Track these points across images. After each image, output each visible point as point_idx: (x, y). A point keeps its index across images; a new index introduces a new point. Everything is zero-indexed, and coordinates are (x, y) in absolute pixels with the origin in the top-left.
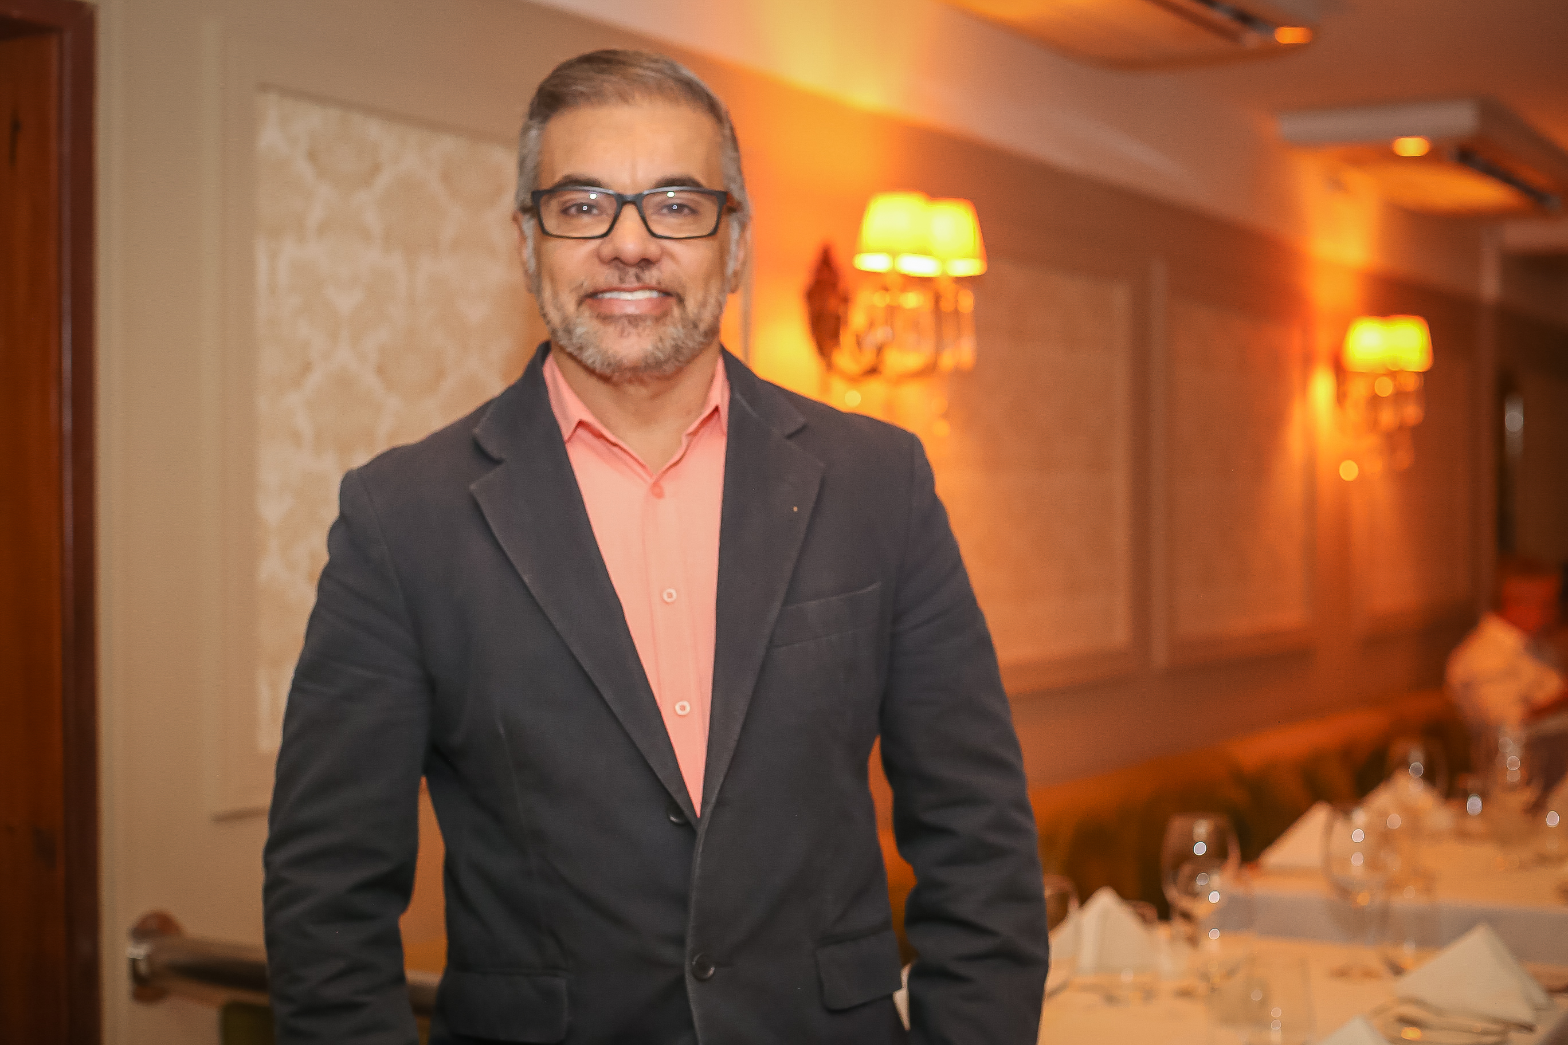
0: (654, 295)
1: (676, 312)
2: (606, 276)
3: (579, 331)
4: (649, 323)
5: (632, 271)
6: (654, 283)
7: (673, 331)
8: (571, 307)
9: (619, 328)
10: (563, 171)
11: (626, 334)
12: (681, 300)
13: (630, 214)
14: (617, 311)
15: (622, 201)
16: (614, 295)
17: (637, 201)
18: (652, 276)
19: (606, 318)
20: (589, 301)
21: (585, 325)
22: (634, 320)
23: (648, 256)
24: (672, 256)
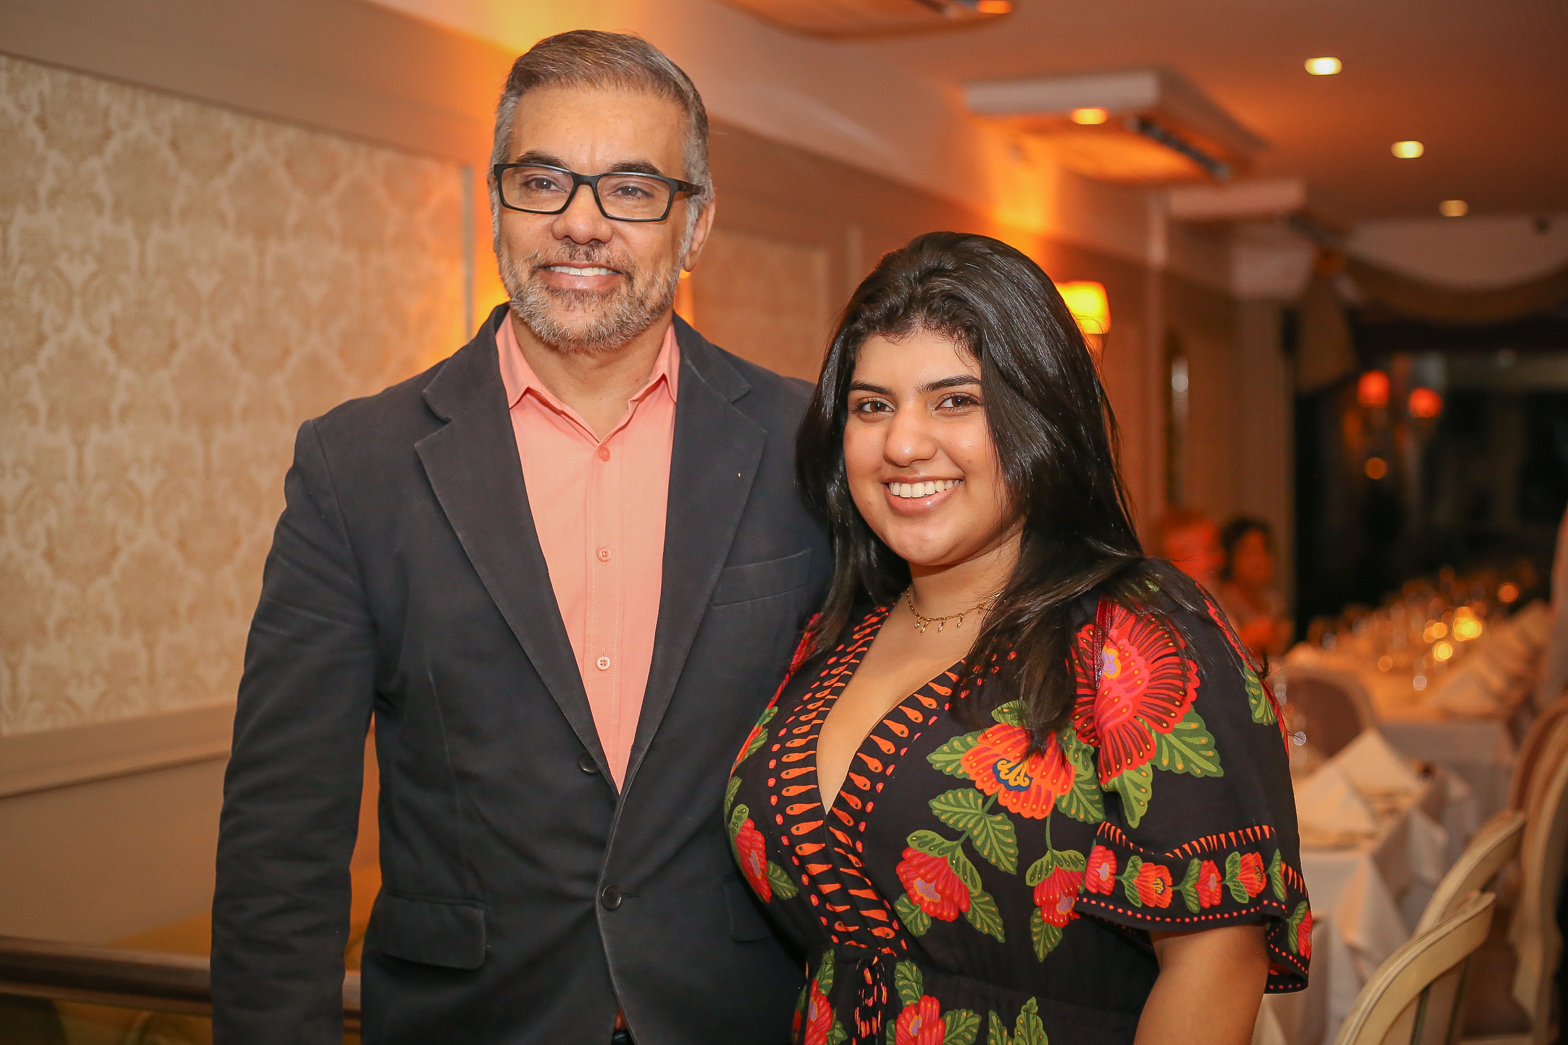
0: (603, 272)
1: (624, 289)
2: (558, 251)
3: (531, 299)
4: (595, 299)
5: (583, 249)
6: (603, 262)
7: (618, 307)
8: (524, 276)
9: (566, 301)
10: (528, 146)
11: (571, 308)
12: (630, 278)
13: (585, 194)
14: (565, 285)
15: (578, 180)
16: (565, 270)
17: (592, 182)
18: (602, 254)
19: (554, 291)
20: (541, 272)
21: (536, 295)
22: (581, 295)
23: (597, 237)
24: (622, 237)
